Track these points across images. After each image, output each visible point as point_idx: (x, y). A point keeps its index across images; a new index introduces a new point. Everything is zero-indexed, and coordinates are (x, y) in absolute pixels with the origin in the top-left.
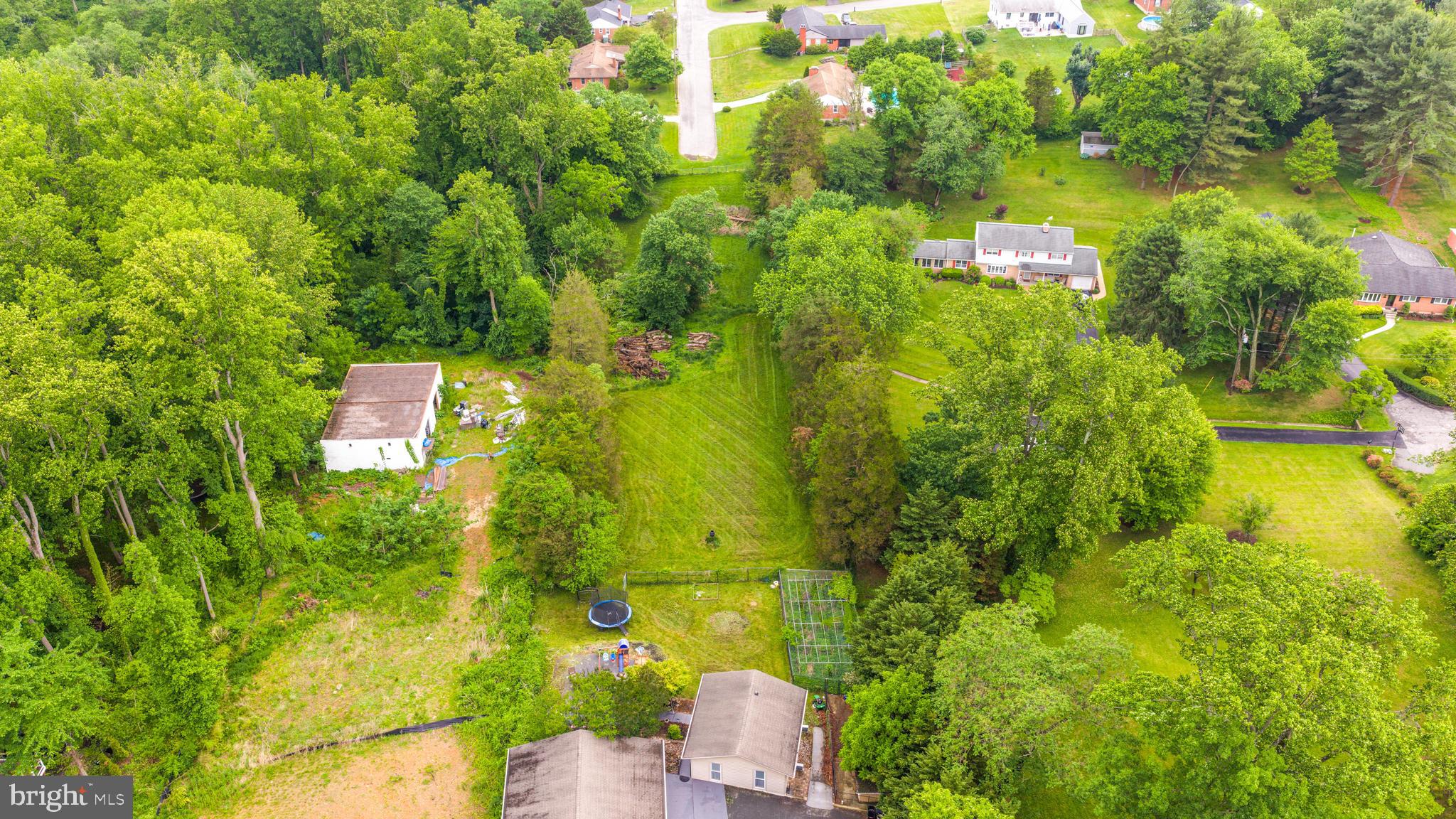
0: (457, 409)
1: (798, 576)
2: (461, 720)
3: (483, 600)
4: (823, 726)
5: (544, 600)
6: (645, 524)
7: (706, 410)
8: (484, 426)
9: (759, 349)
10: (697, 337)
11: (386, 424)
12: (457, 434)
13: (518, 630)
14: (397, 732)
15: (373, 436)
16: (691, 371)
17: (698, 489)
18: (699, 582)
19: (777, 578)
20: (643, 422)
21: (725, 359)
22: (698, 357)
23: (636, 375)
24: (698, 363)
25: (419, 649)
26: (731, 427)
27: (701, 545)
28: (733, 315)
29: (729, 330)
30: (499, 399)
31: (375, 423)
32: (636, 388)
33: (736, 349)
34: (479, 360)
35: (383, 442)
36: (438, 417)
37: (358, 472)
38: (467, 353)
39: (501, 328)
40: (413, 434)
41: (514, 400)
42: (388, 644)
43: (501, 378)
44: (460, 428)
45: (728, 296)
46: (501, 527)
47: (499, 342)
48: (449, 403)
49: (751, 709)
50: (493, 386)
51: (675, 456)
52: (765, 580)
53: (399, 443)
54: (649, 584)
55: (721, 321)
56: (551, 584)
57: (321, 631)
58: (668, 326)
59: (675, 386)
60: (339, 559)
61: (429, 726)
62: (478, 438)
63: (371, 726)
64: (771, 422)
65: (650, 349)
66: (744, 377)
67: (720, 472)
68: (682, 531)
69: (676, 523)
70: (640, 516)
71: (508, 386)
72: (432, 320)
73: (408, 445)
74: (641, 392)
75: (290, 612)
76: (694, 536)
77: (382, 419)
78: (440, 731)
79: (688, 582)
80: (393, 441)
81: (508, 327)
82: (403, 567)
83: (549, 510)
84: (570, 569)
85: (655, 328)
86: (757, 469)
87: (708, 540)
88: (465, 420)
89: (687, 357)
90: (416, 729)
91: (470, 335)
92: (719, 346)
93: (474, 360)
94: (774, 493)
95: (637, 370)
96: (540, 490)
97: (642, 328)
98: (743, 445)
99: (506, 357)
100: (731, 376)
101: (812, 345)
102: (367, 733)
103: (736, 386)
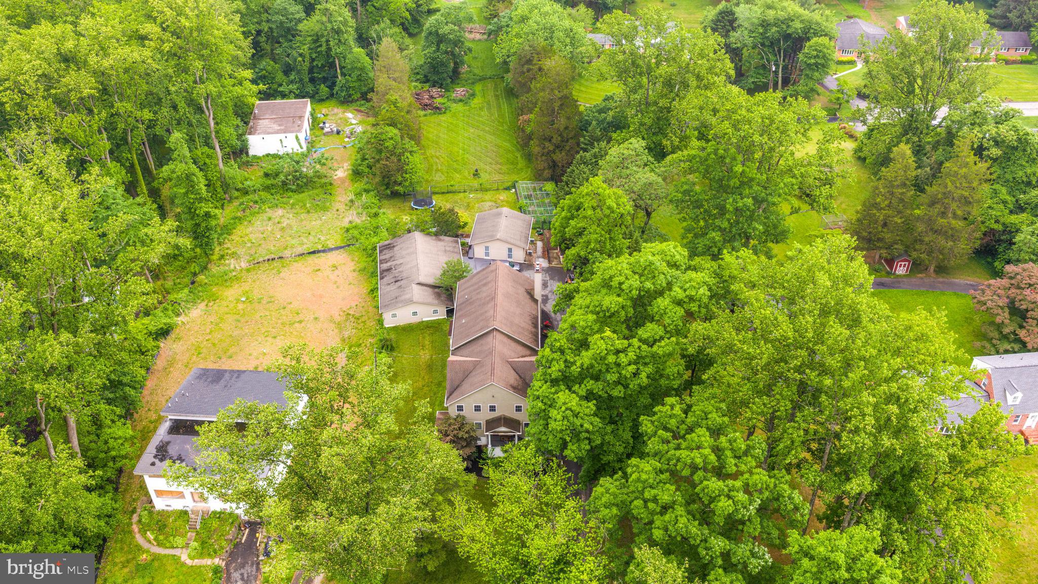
0: (321, 125)
1: (525, 185)
2: (349, 246)
3: (352, 201)
4: (542, 240)
5: (385, 202)
6: (437, 170)
7: (468, 124)
8: (338, 132)
9: (496, 96)
10: (459, 91)
11: (282, 128)
12: (323, 137)
13: (373, 211)
14: (314, 252)
15: (277, 132)
16: (459, 107)
17: (467, 156)
18: (471, 191)
19: (514, 187)
20: (432, 130)
21: (476, 102)
22: (461, 101)
23: (425, 110)
24: (461, 104)
25: (319, 222)
26: (484, 130)
27: (471, 177)
28: (480, 80)
29: (478, 88)
30: (346, 121)
31: (276, 127)
32: (425, 115)
33: (484, 96)
34: (332, 102)
35: (282, 136)
36: (311, 130)
37: (268, 155)
38: (322, 100)
39: (344, 81)
40: (299, 131)
41: (354, 122)
42: (302, 220)
43: (344, 112)
44: (324, 134)
45: (476, 71)
46: (357, 174)
47: (342, 91)
48: (315, 123)
49: (503, 223)
50: (341, 115)
51: (452, 143)
52: (508, 189)
53: (291, 136)
54: (443, 193)
55: (473, 83)
56: (389, 192)
57: (264, 216)
58: (442, 84)
59: (448, 114)
60: (267, 188)
61: (331, 250)
62: (336, 139)
63: (300, 250)
64: (506, 127)
65: (432, 97)
66: (489, 109)
67: (479, 149)
68: (459, 172)
69: (455, 170)
70: (435, 167)
71: (350, 115)
72: (301, 80)
73: (297, 137)
74: (428, 118)
75: (244, 211)
76: (466, 174)
77: (280, 125)
78: (338, 252)
79: (465, 192)
80: (289, 135)
81: (347, 81)
82: (303, 192)
83: (387, 144)
84: (400, 179)
85: (434, 86)
86: (499, 147)
87: (474, 175)
88: (326, 130)
89: (455, 101)
90: (324, 251)
91: (324, 89)
92: (473, 95)
93: (327, 103)
94: (510, 156)
95: (425, 107)
96: (381, 133)
97: (427, 87)
98: (489, 137)
99: (346, 101)
100: (481, 109)
101: (529, 70)
102: (297, 253)
103: (485, 113)
